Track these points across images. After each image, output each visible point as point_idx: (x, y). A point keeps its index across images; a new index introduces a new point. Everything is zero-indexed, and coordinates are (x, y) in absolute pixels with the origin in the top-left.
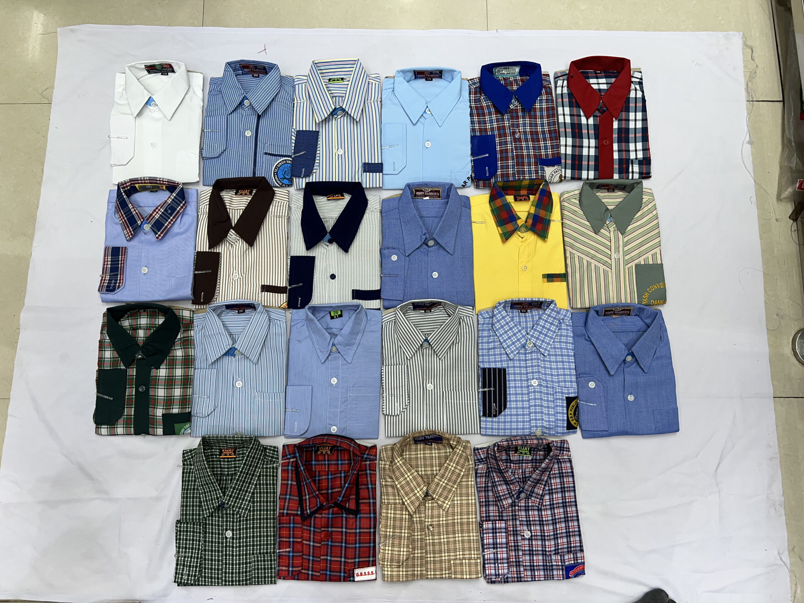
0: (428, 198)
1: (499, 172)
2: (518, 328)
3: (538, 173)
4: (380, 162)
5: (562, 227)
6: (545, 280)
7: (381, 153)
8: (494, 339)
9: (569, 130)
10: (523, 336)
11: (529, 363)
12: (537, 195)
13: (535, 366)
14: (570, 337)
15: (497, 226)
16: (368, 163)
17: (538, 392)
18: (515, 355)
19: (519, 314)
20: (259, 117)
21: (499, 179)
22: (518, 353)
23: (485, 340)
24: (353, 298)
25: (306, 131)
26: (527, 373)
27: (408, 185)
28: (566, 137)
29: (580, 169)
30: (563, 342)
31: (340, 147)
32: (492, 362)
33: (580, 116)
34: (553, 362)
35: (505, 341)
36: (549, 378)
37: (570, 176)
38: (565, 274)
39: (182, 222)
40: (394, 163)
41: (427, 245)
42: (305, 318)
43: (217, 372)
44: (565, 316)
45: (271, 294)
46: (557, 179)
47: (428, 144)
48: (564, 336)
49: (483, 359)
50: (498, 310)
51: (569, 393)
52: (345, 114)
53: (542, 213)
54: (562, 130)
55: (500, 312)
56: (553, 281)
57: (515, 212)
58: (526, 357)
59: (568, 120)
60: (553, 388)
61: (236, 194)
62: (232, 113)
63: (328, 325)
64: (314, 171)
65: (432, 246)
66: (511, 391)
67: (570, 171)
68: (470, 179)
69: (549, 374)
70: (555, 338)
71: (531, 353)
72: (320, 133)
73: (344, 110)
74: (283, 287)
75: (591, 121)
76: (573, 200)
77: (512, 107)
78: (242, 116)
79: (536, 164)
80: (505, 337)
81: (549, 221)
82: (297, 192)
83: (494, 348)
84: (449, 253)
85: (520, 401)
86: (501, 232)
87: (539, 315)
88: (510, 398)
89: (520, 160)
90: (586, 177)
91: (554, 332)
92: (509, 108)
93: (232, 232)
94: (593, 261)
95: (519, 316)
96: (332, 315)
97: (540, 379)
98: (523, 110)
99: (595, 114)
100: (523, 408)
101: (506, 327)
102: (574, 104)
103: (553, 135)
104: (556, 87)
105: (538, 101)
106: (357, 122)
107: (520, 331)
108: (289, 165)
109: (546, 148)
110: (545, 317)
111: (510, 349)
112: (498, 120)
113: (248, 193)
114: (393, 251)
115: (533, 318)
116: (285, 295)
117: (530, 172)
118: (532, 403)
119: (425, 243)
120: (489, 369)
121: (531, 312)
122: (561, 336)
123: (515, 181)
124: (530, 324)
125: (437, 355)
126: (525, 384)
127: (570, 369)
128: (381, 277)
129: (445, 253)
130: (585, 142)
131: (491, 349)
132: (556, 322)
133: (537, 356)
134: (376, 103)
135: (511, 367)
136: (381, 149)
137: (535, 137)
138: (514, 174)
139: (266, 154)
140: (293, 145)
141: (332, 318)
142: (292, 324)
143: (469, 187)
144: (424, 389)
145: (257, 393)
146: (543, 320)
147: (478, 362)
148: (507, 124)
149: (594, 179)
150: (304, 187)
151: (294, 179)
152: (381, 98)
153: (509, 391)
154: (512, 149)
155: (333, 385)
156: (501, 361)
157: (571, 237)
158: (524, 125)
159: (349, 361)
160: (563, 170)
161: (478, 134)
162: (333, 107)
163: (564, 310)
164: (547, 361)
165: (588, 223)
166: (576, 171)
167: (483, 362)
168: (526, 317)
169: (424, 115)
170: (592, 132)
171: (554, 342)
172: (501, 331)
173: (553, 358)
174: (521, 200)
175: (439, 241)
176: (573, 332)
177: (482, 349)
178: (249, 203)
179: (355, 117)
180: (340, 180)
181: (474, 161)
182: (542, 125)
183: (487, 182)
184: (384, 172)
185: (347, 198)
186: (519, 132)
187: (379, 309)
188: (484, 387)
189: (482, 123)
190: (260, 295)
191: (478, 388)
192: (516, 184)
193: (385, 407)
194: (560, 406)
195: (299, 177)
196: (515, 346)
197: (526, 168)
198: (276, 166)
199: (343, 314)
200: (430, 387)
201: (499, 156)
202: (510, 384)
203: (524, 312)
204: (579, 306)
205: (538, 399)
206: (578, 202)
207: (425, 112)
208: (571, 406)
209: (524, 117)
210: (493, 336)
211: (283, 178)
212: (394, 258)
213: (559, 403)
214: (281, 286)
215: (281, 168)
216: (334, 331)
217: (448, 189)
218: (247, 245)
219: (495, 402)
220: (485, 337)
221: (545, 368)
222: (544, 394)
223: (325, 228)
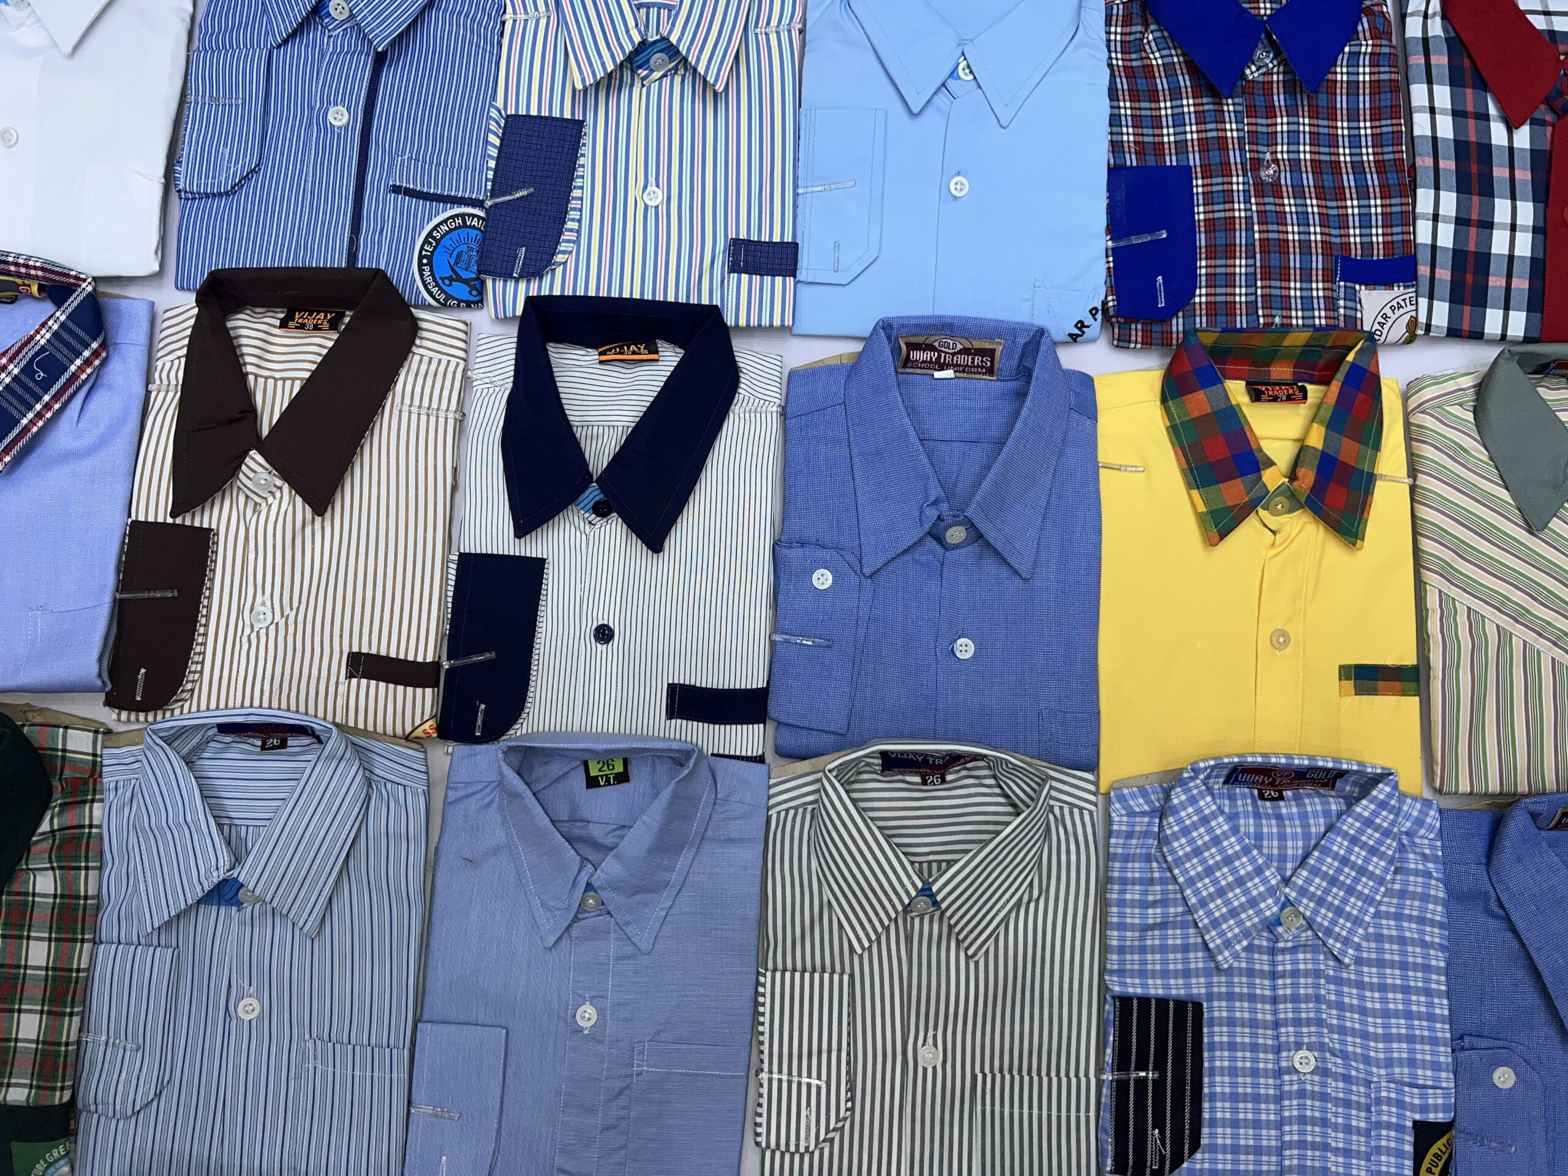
0: (949, 373)
1: (1201, 296)
2: (1253, 861)
3: (1335, 309)
4: (788, 239)
5: (1413, 500)
6: (1350, 684)
7: (795, 207)
8: (1163, 892)
9: (1448, 165)
10: (1272, 891)
11: (1285, 988)
12: (1336, 386)
13: (1307, 999)
14: (1436, 901)
15: (1190, 486)
16: (747, 242)
17: (1313, 1095)
18: (1236, 956)
19: (1255, 805)
20: (380, 60)
21: (1201, 321)
22: (1249, 949)
23: (1133, 894)
24: (671, 714)
25: (539, 117)
26: (1276, 1024)
27: (886, 326)
28: (1437, 188)
29: (1481, 301)
30: (1410, 919)
31: (652, 179)
32: (1154, 974)
33: (1486, 118)
34: (1372, 987)
35: (1203, 903)
36: (1354, 1045)
37: (1445, 323)
38: (1415, 669)
39: (87, 415)
40: (837, 245)
41: (940, 540)
42: (496, 777)
43: (177, 961)
44: (1419, 822)
45: (382, 685)
46: (1399, 330)
47: (959, 185)
48: (1414, 896)
49: (1122, 962)
50: (1187, 791)
51: (1424, 1109)
52: (676, 68)
53: (1348, 450)
54: (1424, 162)
55: (1193, 801)
56: (1374, 692)
57: (1256, 439)
58: (1273, 963)
59: (1446, 128)
60: (1368, 1083)
61: (284, 325)
62: (285, 42)
63: (574, 807)
64: (559, 258)
65: (957, 547)
66: (1216, 1084)
67: (1446, 306)
68: (1099, 316)
69: (1353, 1032)
70: (1380, 903)
71: (1294, 950)
72: (588, 129)
73: (672, 51)
74: (424, 664)
75: (1523, 138)
76: (1456, 410)
77: (1252, 73)
78: (322, 55)
79: (1329, 277)
80: (1206, 887)
81: (1371, 479)
82: (500, 329)
83: (1163, 926)
84: (1016, 572)
85: (1246, 1124)
86: (1202, 508)
87: (1327, 813)
88: (1213, 1110)
89: (1275, 260)
90: (1499, 331)
91: (1381, 881)
92: (1243, 76)
93: (255, 461)
94: (1518, 630)
95: (1257, 815)
96: (594, 772)
97: (1322, 1047)
98: (1290, 88)
99: (1537, 115)
100: (1258, 1150)
101: (1213, 856)
102: (1468, 76)
103: (1392, 178)
104: (1403, 16)
105: (1342, 60)
106: (715, 94)
107: (1259, 871)
108: (474, 233)
109: (1365, 221)
110: (1350, 825)
111: (1222, 934)
112: (1201, 118)
113: (326, 325)
114: (820, 553)
115: (1306, 826)
116: (429, 691)
117: (1307, 304)
118: (1292, 1133)
119: (936, 535)
120: (1144, 1001)
121: (1297, 798)
122: (1403, 894)
123: (1253, 330)
124: (1294, 848)
125: (958, 943)
126: (1266, 1062)
127: (1431, 1017)
128: (773, 644)
129: (1005, 572)
130: (1502, 209)
131: (1153, 927)
132: (1390, 847)
133: (1315, 961)
134: (784, 36)
135: (1220, 997)
136: (796, 195)
137: (1328, 180)
138: (1252, 307)
139: (396, 190)
140: (492, 164)
141: (592, 783)
142: (452, 795)
143: (1093, 341)
144: (909, 1064)
145: (310, 1044)
146: (1345, 835)
147: (1102, 971)
148: (1231, 131)
149: (1527, 340)
150: (519, 312)
151: (489, 283)
152: (804, 20)
153: (1212, 1084)
154: (1249, 220)
155: (580, 1030)
156: (1187, 973)
157: (1443, 539)
158: (1293, 137)
159: (644, 946)
160: (1423, 302)
161: (1131, 160)
162: (637, 39)
163: (1415, 799)
164: (1349, 983)
165: (1504, 494)
166: (1467, 309)
167: (1121, 972)
168: (1279, 817)
169: (951, 83)
170: (1524, 175)
171: (1377, 915)
172: (1194, 867)
173: (1370, 974)
174: (1275, 399)
175: (983, 527)
176: (1447, 883)
177: (1122, 927)
178: (326, 357)
179: (711, 79)
180: (648, 296)
181: (1116, 253)
182: (1355, 141)
183: (1156, 328)
184: (801, 276)
185: (670, 357)
186: (1276, 161)
187: (761, 759)
188: (1122, 1063)
189: (1147, 122)
190: (342, 689)
191: (1100, 1070)
192: (1261, 342)
193: (763, 1120)
194: (1389, 1152)
195: (507, 276)
196: (1240, 923)
197: (1295, 289)
198: (430, 235)
199: (633, 772)
200: (929, 1056)
201: (1202, 240)
202: (1216, 1060)
203: (1272, 799)
204: (1464, 787)
205: (1313, 1121)
206: (1470, 417)
207: (953, 74)
208: (1429, 1157)
209: (1292, 111)
210: (1163, 881)
211: (450, 279)
212: (823, 579)
213: (1387, 1139)
214: (420, 659)
215: (446, 241)
216: (597, 832)
217: (1026, 345)
218: (308, 509)
219: (1159, 1124)
220: (1134, 882)
221: (1340, 1006)
222: (1337, 1102)
223: (586, 465)
